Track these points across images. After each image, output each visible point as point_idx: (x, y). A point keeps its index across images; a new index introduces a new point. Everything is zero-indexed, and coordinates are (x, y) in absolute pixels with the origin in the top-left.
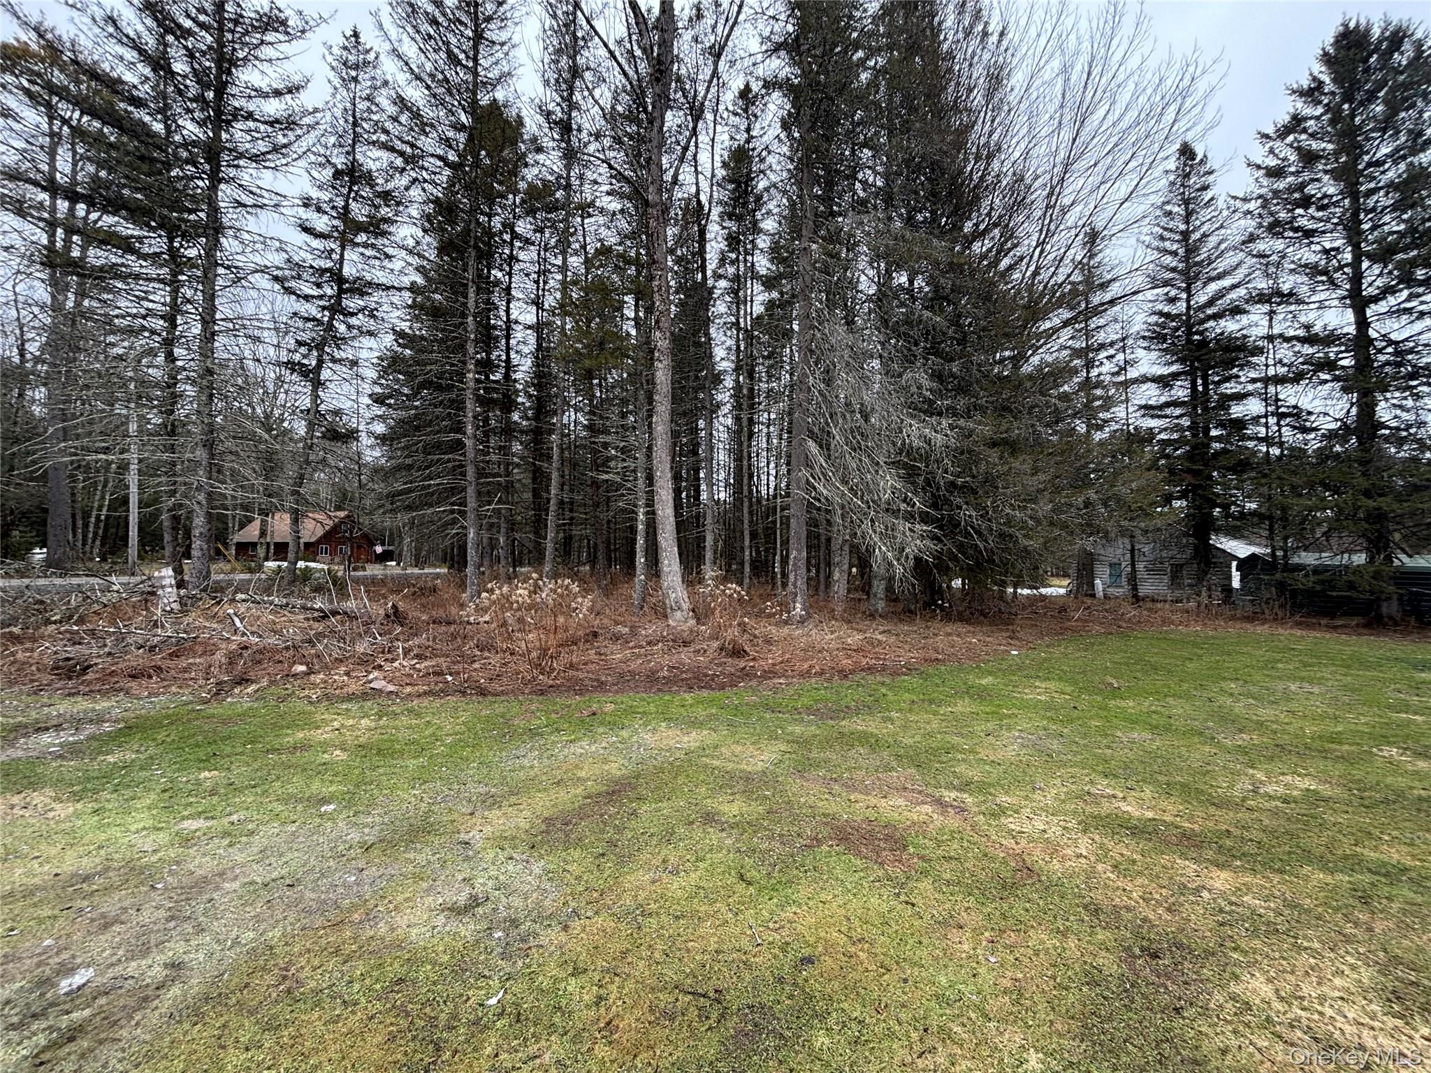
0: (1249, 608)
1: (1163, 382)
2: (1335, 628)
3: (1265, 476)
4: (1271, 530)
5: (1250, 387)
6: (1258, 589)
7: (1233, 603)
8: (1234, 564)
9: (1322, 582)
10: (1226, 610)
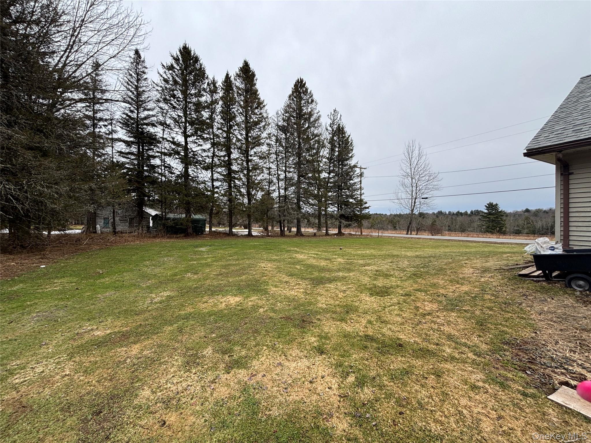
0: (155, 233)
1: (128, 144)
2: (177, 238)
3: (160, 187)
4: (162, 206)
5: (157, 154)
6: (157, 226)
7: (150, 232)
8: (151, 217)
9: (175, 223)
10: (148, 234)
